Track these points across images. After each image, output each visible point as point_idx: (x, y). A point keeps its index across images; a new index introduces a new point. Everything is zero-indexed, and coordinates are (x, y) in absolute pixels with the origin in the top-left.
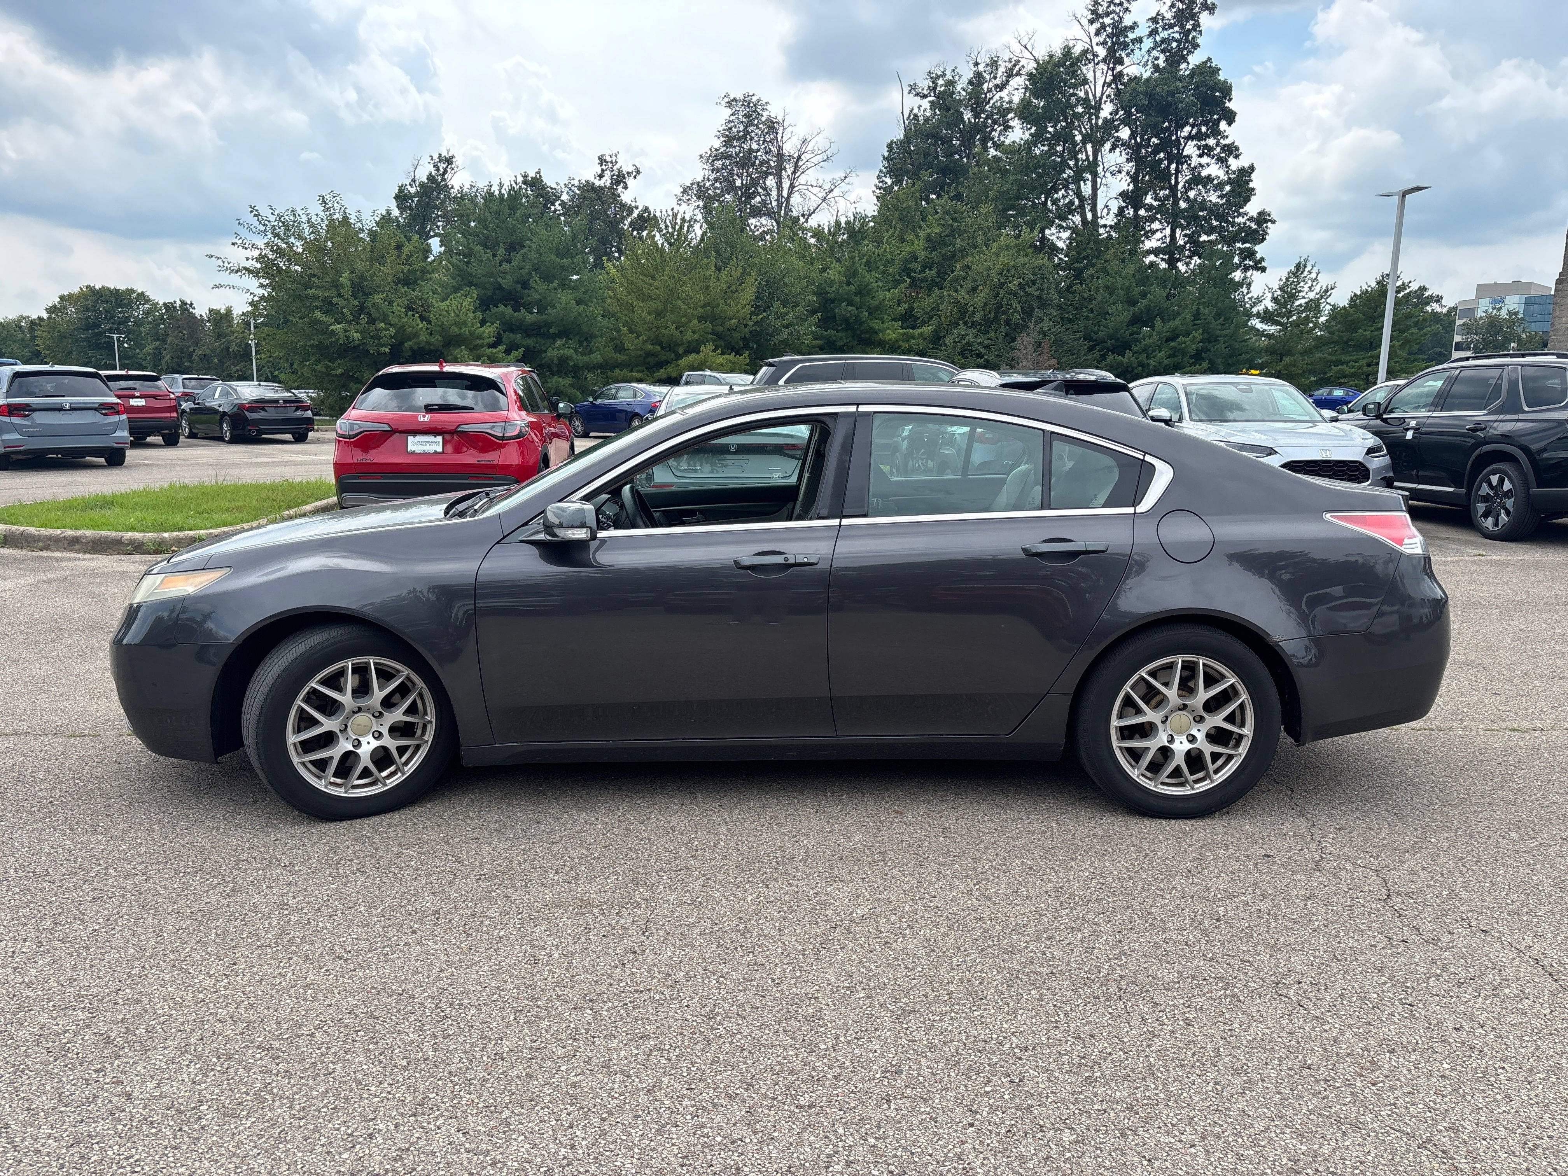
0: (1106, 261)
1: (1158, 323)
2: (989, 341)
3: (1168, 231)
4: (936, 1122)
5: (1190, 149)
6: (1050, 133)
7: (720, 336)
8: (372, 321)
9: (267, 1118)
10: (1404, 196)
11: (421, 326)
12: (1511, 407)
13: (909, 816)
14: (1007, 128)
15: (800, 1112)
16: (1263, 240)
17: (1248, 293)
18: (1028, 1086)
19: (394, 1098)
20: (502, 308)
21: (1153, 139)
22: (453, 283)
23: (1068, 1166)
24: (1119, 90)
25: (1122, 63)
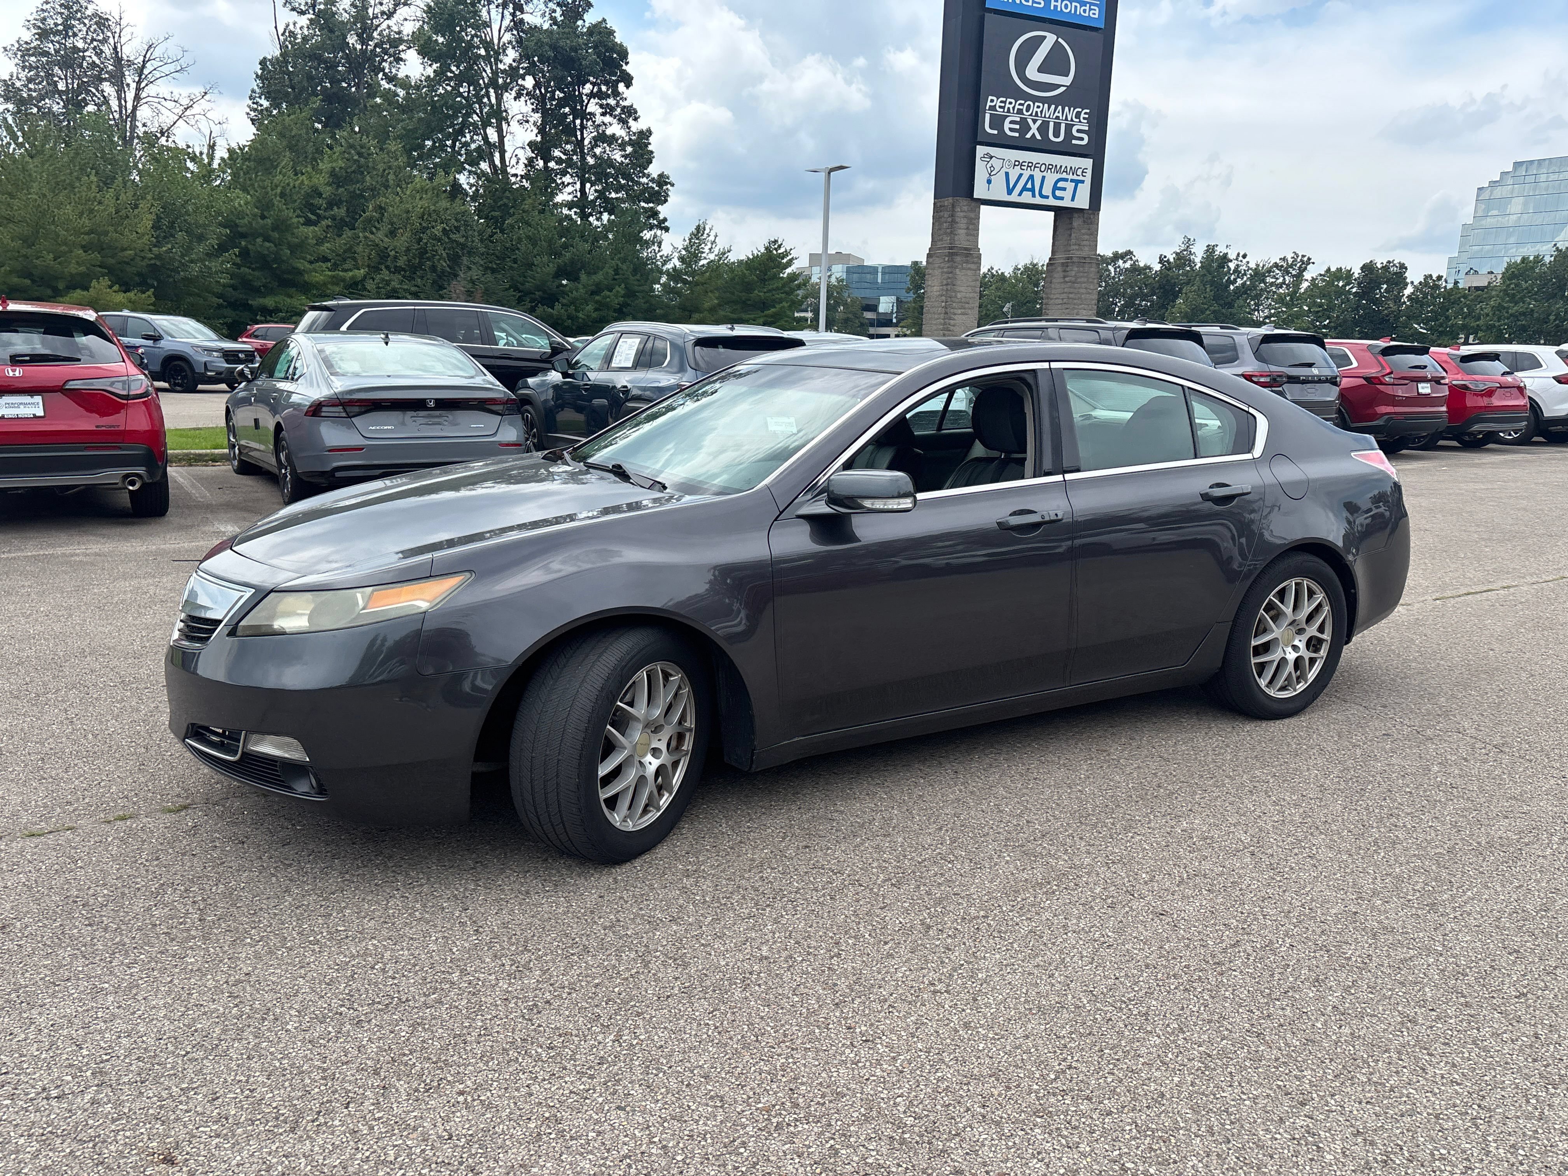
0: (524, 211)
1: (583, 276)
2: (416, 288)
3: (578, 186)
5: (593, 107)
6: (452, 72)
7: (113, 270)
10: (829, 173)
14: (399, 60)
16: (666, 201)
17: (659, 251)
21: (557, 92)
24: (520, 37)
25: (522, 12)
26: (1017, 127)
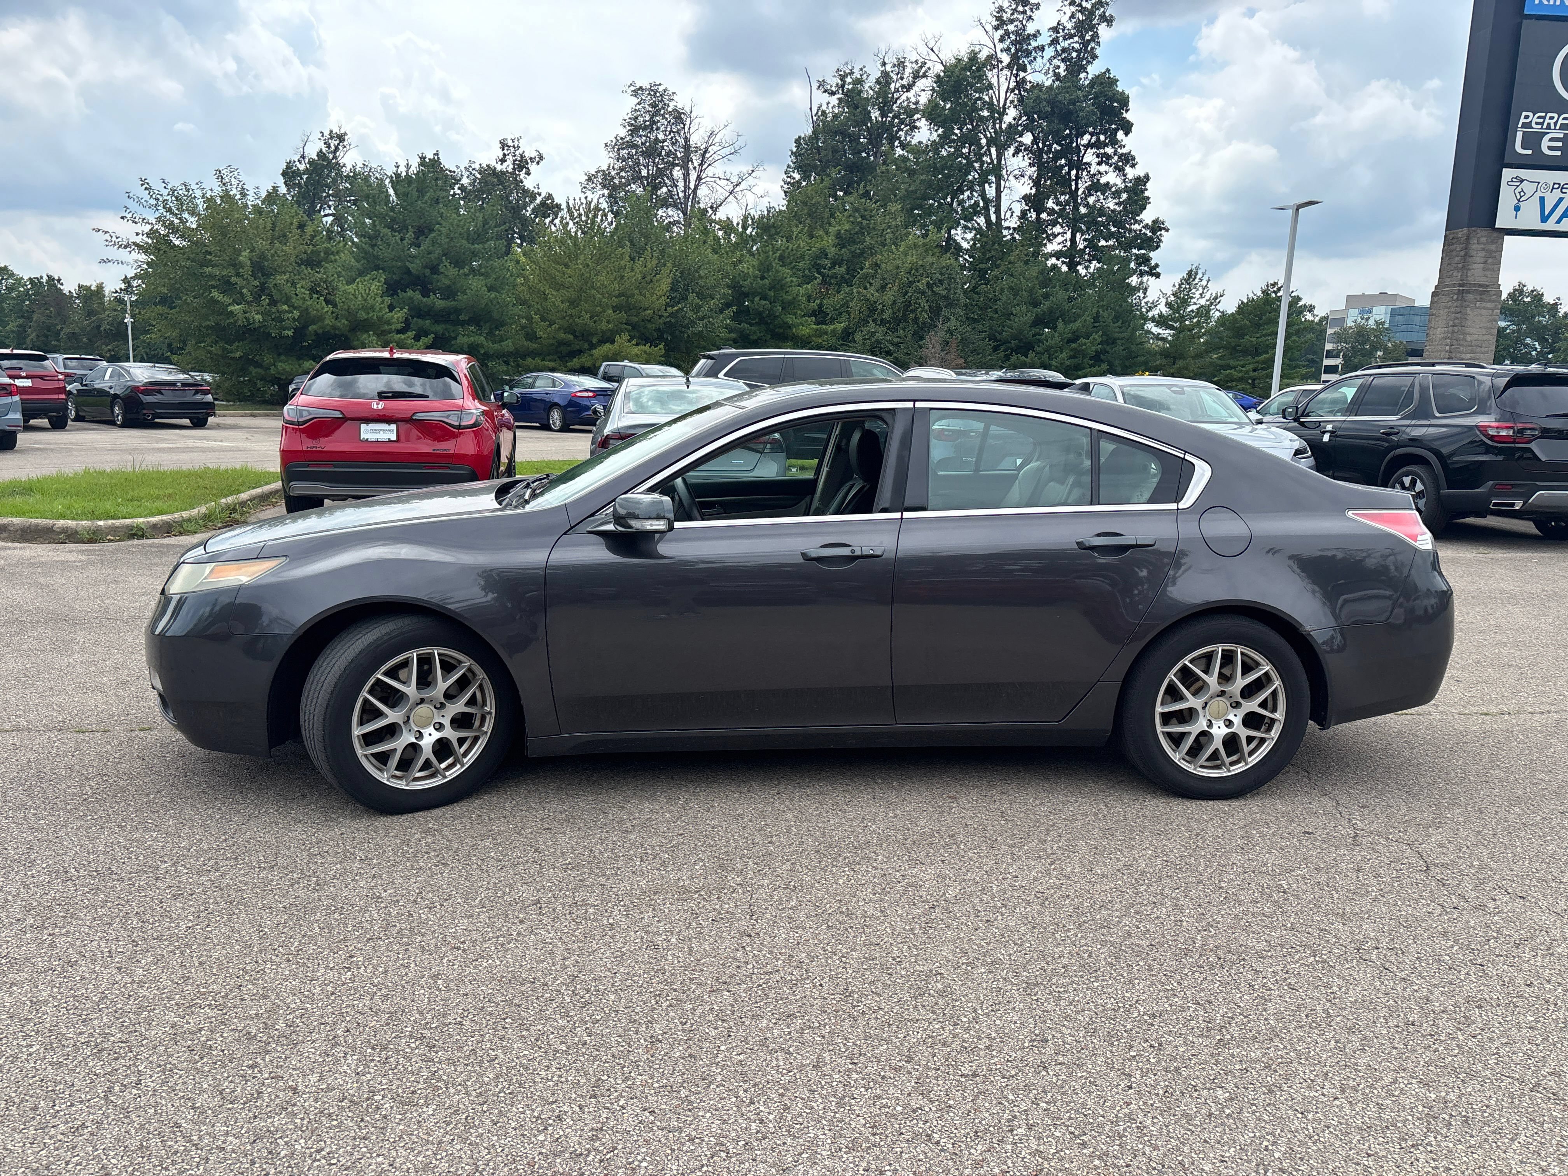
0: (1010, 263)
1: (1060, 325)
2: (898, 339)
3: (1068, 235)
4: (1096, 1086)
5: (1090, 157)
6: (956, 135)
7: (634, 326)
8: (273, 303)
9: (447, 1105)
10: (1297, 210)
11: (326, 309)
12: (1422, 413)
13: (963, 800)
14: (913, 128)
15: (967, 1081)
16: (1158, 247)
17: (1144, 298)
18: (1169, 1050)
19: (567, 1081)
20: (410, 293)
21: (1055, 146)
22: (359, 266)
23: (1231, 1121)
24: (1022, 96)
25: (1025, 70)
26: (1560, 144)
